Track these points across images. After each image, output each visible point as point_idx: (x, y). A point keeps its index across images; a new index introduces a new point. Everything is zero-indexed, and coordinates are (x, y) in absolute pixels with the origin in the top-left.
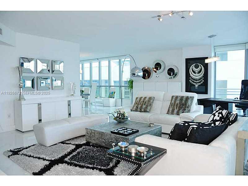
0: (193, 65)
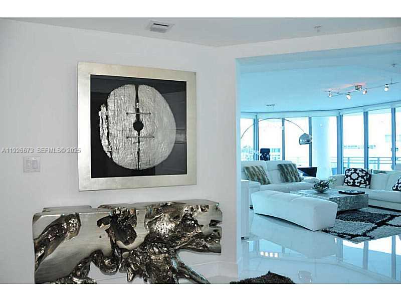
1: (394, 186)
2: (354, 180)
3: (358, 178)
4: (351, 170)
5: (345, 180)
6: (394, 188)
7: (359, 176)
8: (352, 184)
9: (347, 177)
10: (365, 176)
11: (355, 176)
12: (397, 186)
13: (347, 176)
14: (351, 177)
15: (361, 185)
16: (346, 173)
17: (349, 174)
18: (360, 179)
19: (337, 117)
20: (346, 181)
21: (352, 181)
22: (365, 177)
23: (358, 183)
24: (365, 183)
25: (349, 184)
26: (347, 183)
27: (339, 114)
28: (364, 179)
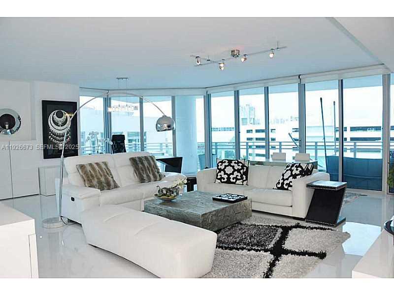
0: (53, 113)
1: (279, 183)
2: (229, 175)
3: (233, 172)
4: (225, 162)
5: (217, 176)
6: (279, 186)
7: (235, 170)
8: (226, 180)
9: (220, 172)
10: (241, 169)
11: (229, 170)
12: (283, 184)
13: (220, 170)
14: (225, 172)
15: (238, 182)
16: (218, 166)
17: (223, 167)
18: (236, 173)
19: (204, 96)
20: (219, 177)
21: (226, 176)
22: (242, 171)
23: (233, 179)
24: (242, 178)
25: (222, 180)
26: (220, 179)
27: (207, 92)
28: (240, 173)
